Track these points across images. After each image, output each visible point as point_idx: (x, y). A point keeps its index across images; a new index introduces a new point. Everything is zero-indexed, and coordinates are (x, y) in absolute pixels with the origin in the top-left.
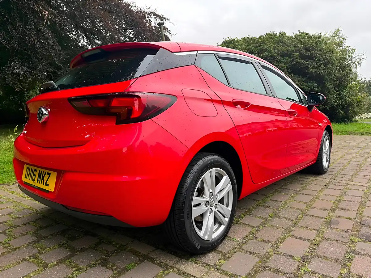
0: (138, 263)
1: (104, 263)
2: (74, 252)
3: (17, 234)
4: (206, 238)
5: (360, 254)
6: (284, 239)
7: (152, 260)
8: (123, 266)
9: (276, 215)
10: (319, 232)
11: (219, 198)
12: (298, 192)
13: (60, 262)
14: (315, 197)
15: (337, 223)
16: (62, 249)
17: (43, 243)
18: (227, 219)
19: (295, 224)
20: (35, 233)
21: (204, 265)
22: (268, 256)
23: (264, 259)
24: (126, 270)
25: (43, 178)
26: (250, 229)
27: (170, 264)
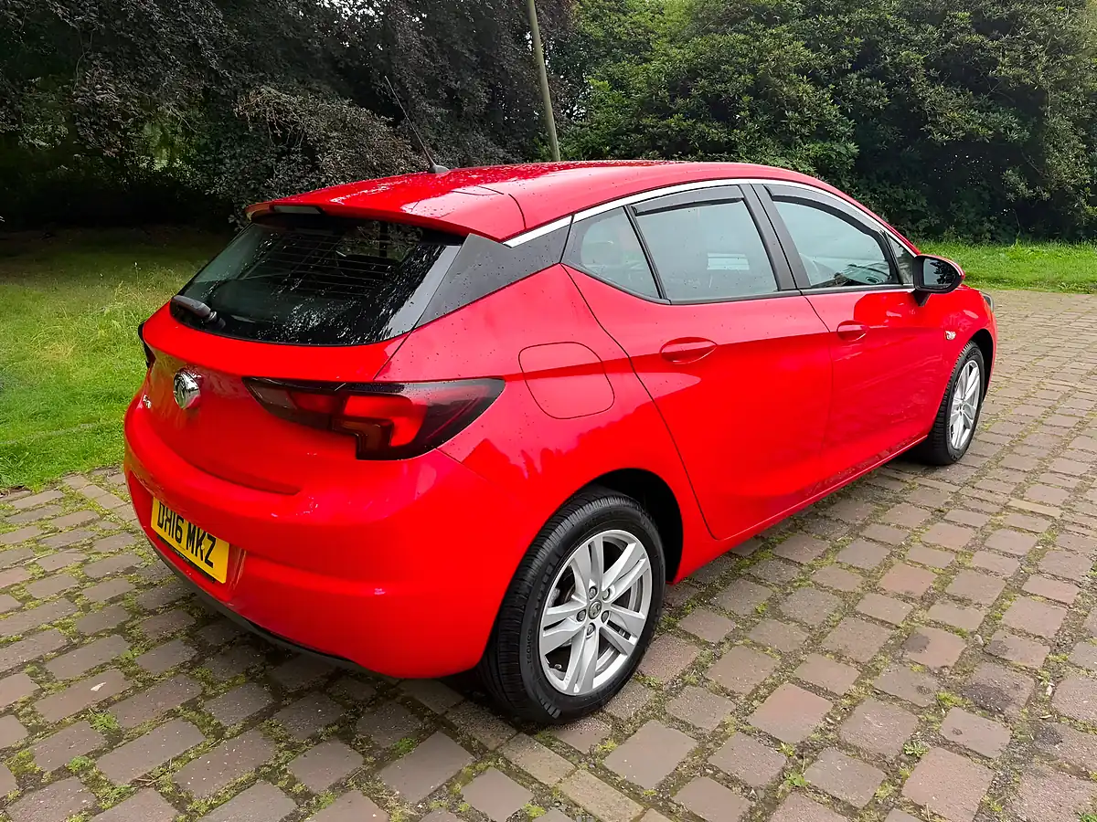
0: (421, 736)
1: (345, 734)
2: (281, 697)
3: (152, 637)
4: (577, 690)
5: (945, 743)
6: (772, 688)
7: (452, 731)
8: (387, 742)
9: (774, 610)
10: (869, 670)
11: (615, 595)
12: (855, 532)
13: (252, 723)
14: (897, 552)
15: (922, 644)
16: (254, 687)
17: (212, 666)
18: (633, 641)
19: (815, 642)
20: (191, 636)
21: (568, 752)
22: (719, 737)
23: (709, 742)
24: (393, 755)
25: (199, 544)
26: (695, 652)
27: (491, 746)
